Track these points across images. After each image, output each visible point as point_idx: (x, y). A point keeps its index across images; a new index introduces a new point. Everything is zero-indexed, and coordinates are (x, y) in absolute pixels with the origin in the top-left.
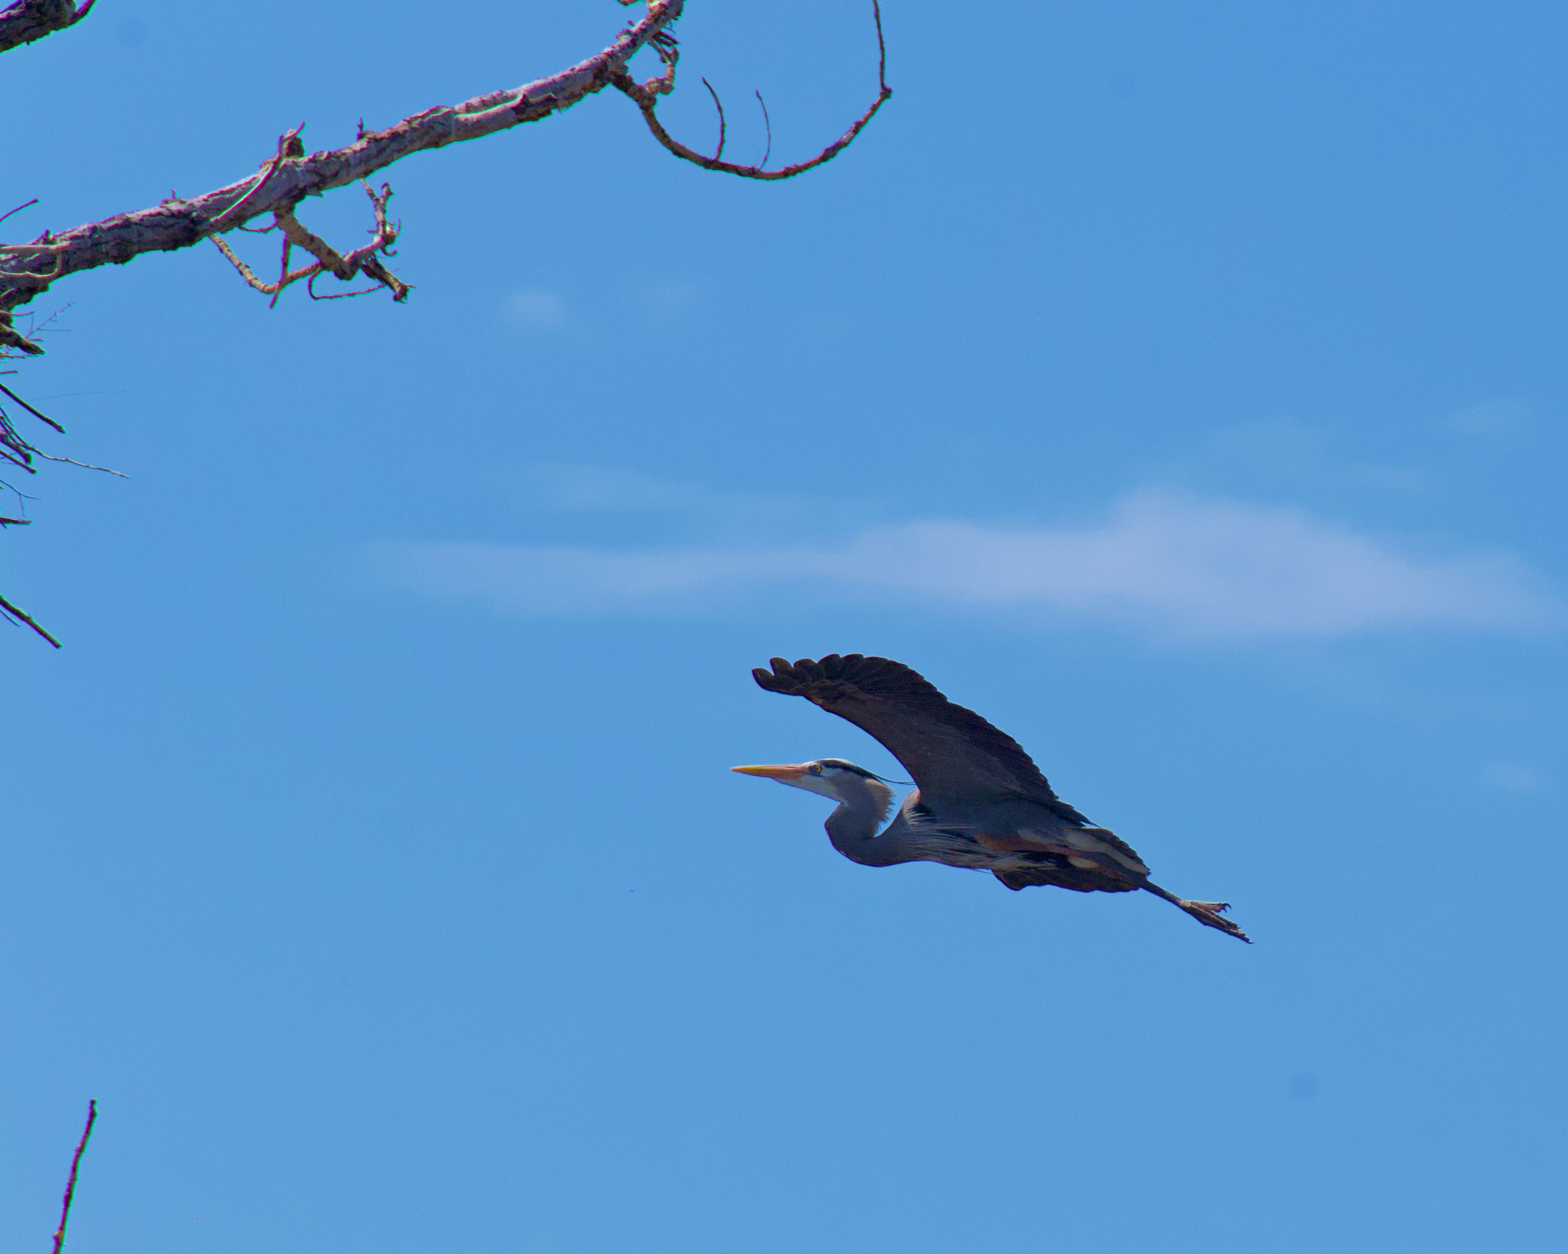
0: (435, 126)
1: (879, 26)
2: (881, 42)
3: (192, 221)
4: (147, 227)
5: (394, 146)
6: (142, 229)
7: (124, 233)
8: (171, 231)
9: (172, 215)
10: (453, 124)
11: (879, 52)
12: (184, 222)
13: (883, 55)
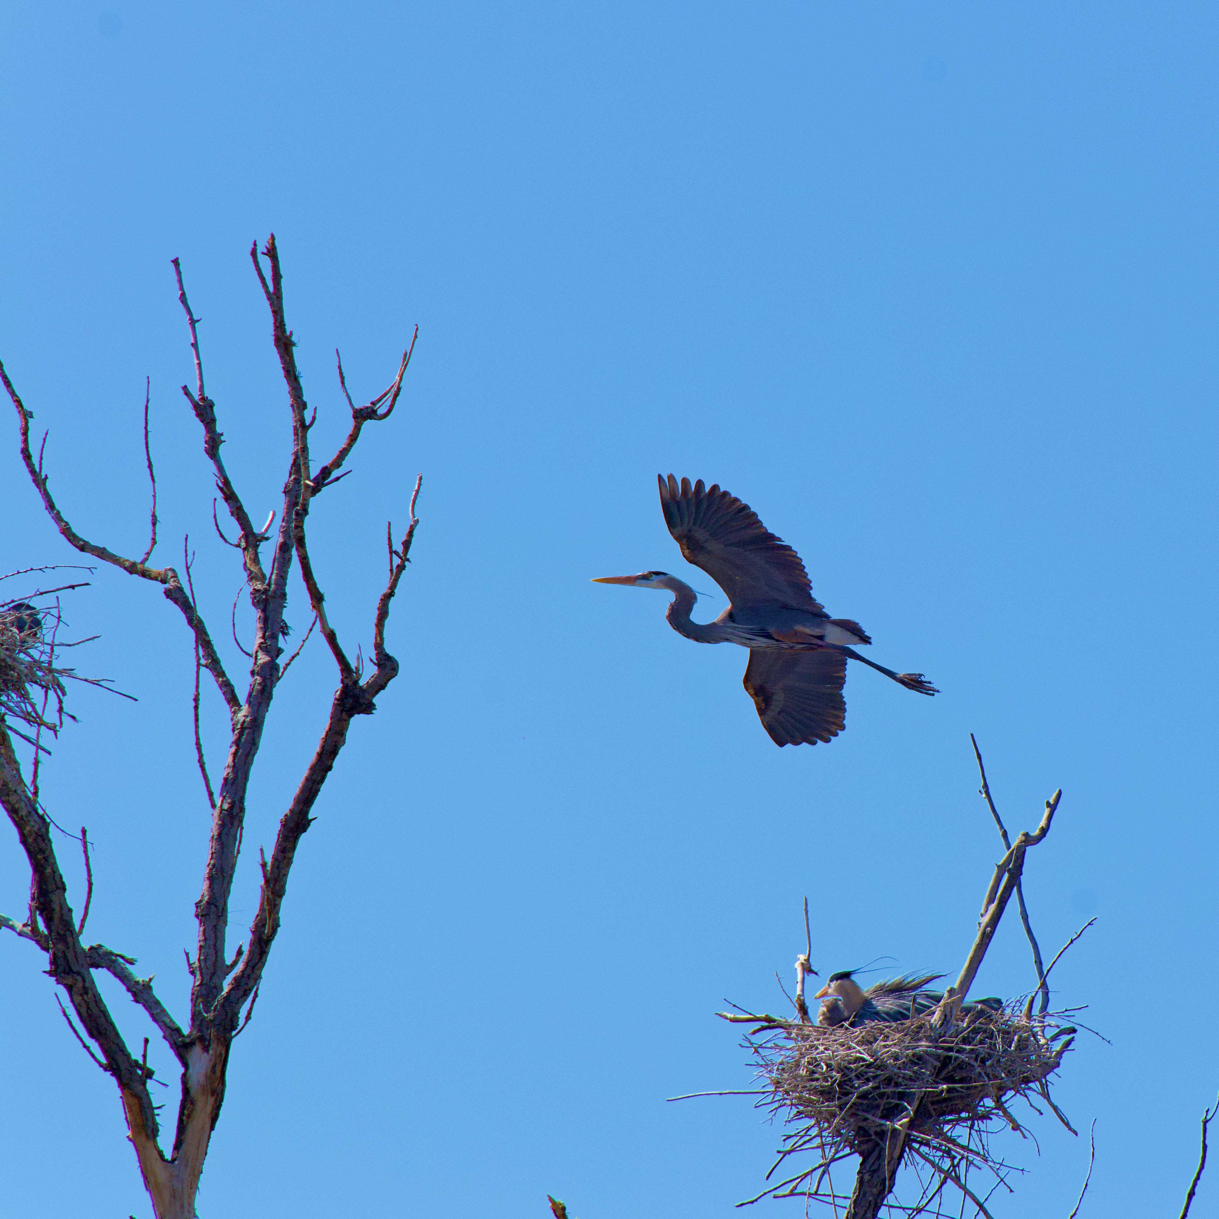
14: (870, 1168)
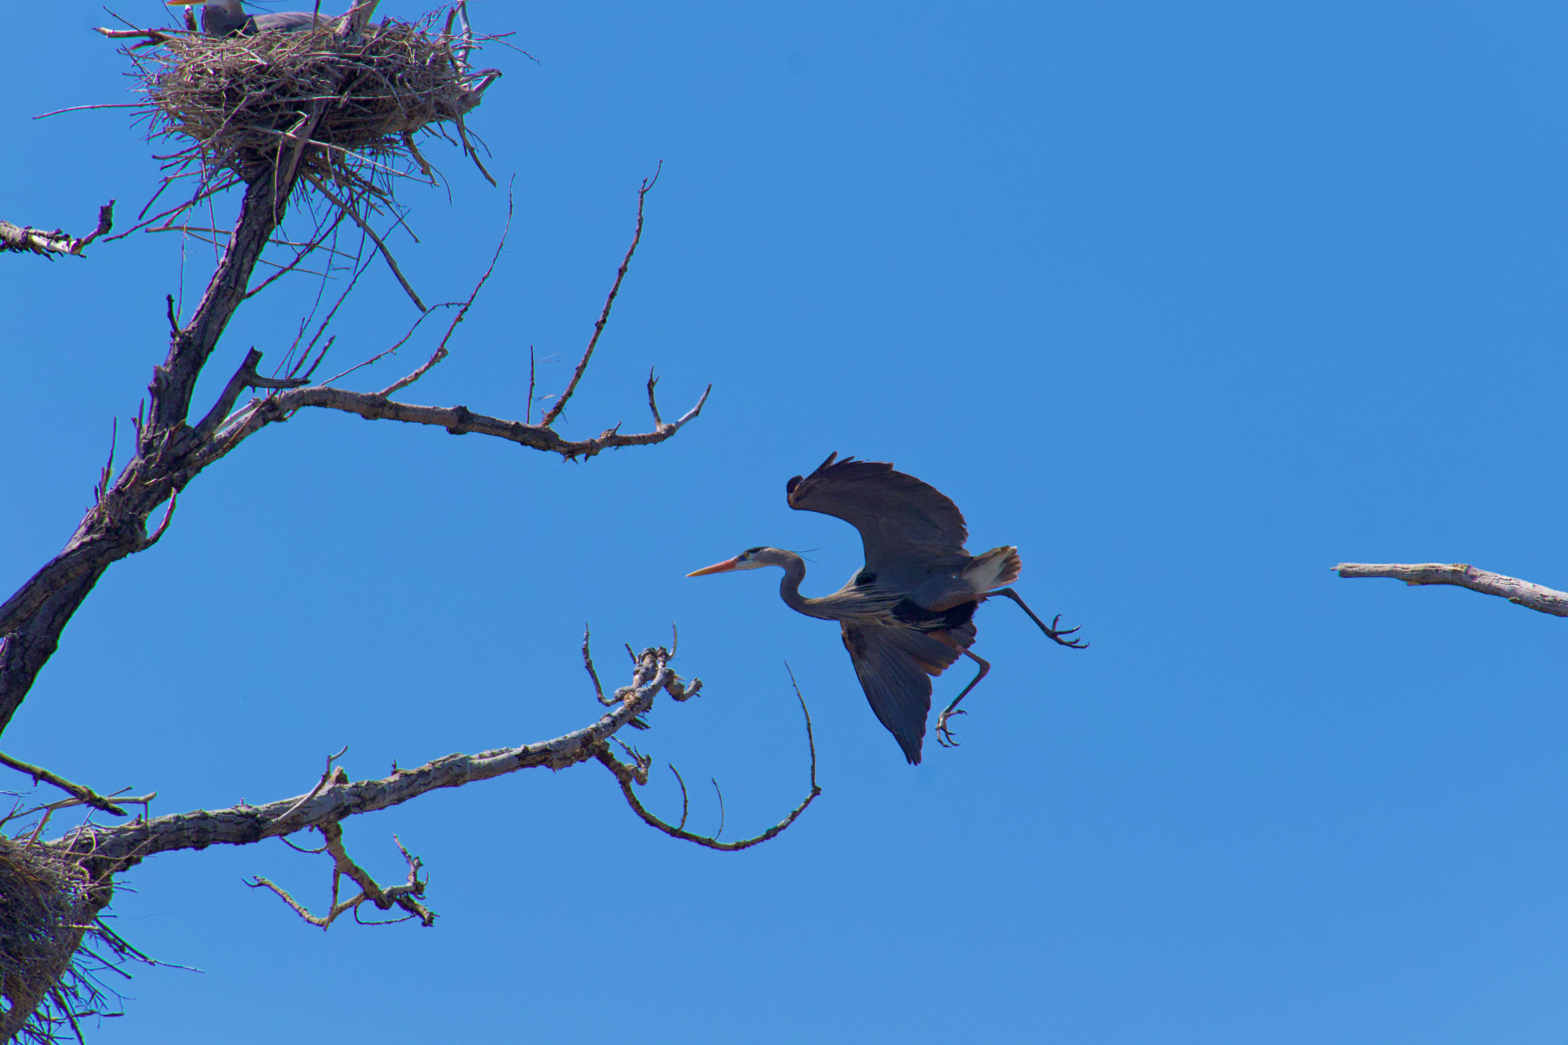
0: (454, 767)
1: (810, 737)
2: (812, 751)
3: (257, 820)
4: (220, 821)
5: (421, 781)
6: (217, 823)
7: (203, 824)
8: (240, 827)
9: (241, 815)
10: (468, 766)
11: (810, 758)
12: (250, 821)
13: (814, 761)
14: (257, 193)
